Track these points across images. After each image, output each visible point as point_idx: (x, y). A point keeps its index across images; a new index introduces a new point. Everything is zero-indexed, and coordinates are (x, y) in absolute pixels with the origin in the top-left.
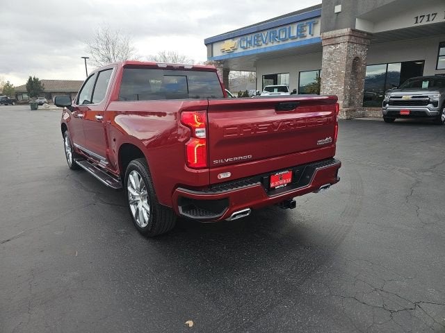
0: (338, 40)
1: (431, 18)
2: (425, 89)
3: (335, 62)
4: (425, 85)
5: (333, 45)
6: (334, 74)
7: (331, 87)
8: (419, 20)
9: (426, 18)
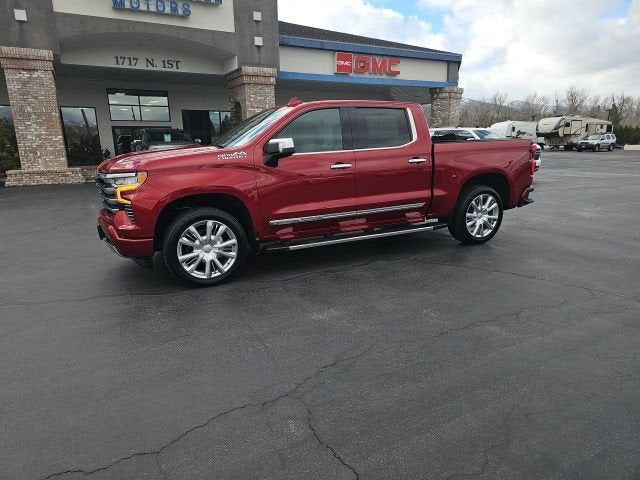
0: (32, 64)
1: (133, 62)
2: (167, 143)
3: (36, 98)
4: (168, 138)
5: (24, 69)
6: (39, 115)
7: (38, 136)
8: (121, 61)
9: (127, 61)
